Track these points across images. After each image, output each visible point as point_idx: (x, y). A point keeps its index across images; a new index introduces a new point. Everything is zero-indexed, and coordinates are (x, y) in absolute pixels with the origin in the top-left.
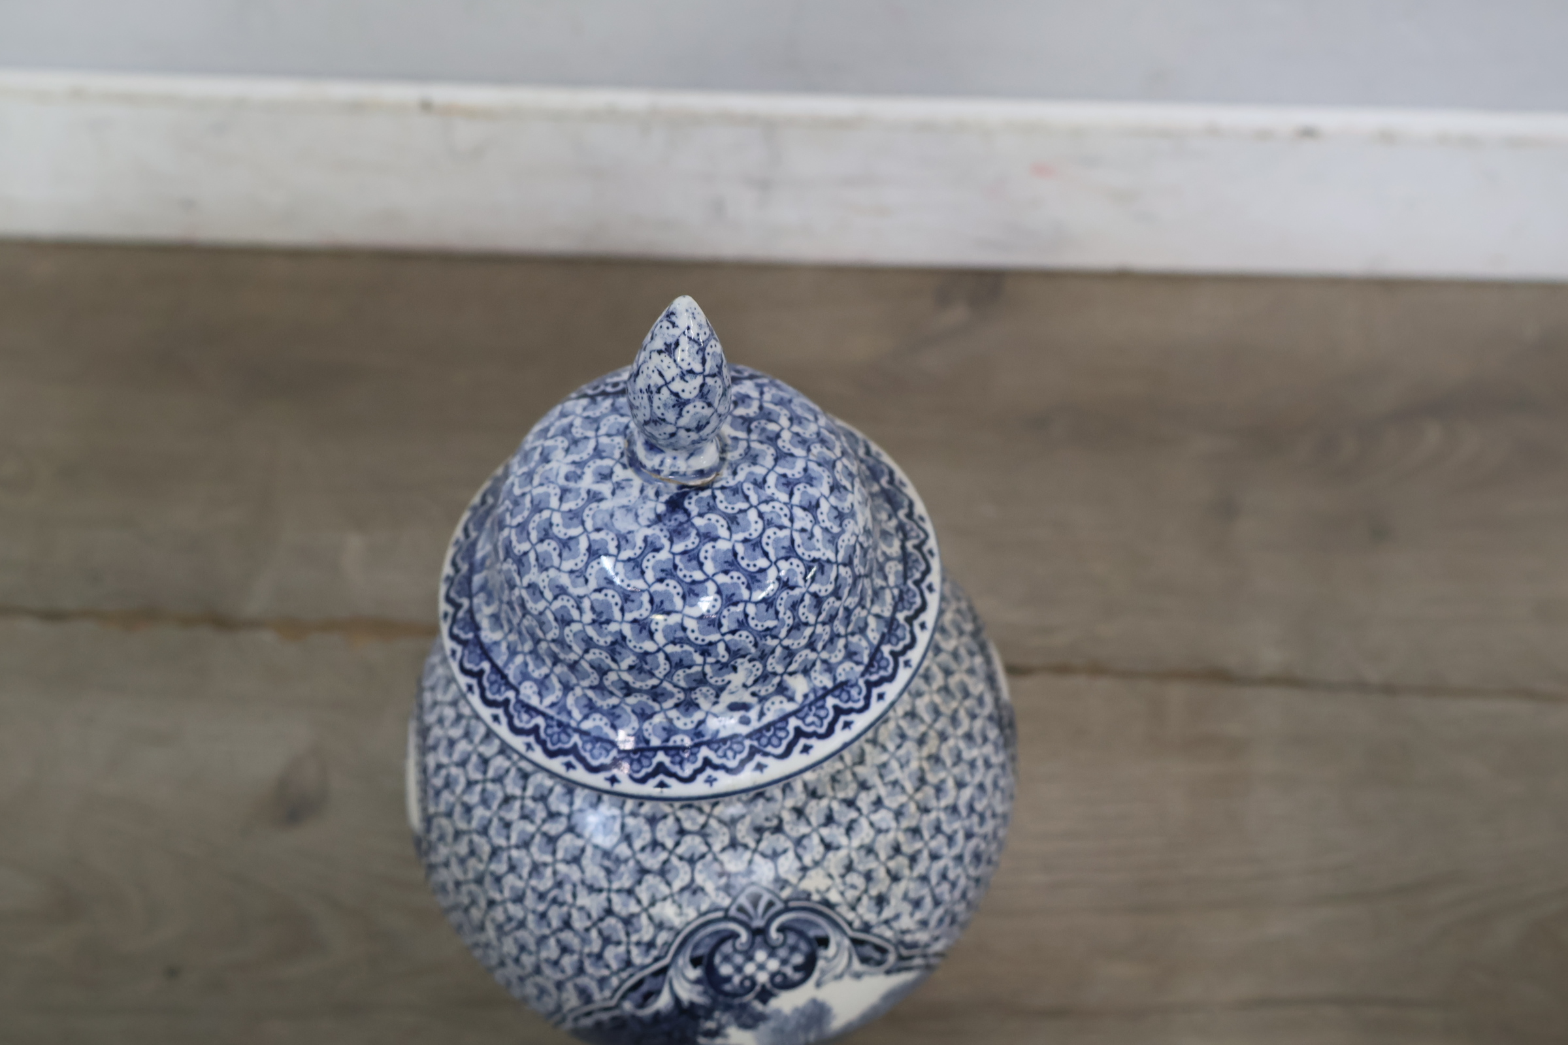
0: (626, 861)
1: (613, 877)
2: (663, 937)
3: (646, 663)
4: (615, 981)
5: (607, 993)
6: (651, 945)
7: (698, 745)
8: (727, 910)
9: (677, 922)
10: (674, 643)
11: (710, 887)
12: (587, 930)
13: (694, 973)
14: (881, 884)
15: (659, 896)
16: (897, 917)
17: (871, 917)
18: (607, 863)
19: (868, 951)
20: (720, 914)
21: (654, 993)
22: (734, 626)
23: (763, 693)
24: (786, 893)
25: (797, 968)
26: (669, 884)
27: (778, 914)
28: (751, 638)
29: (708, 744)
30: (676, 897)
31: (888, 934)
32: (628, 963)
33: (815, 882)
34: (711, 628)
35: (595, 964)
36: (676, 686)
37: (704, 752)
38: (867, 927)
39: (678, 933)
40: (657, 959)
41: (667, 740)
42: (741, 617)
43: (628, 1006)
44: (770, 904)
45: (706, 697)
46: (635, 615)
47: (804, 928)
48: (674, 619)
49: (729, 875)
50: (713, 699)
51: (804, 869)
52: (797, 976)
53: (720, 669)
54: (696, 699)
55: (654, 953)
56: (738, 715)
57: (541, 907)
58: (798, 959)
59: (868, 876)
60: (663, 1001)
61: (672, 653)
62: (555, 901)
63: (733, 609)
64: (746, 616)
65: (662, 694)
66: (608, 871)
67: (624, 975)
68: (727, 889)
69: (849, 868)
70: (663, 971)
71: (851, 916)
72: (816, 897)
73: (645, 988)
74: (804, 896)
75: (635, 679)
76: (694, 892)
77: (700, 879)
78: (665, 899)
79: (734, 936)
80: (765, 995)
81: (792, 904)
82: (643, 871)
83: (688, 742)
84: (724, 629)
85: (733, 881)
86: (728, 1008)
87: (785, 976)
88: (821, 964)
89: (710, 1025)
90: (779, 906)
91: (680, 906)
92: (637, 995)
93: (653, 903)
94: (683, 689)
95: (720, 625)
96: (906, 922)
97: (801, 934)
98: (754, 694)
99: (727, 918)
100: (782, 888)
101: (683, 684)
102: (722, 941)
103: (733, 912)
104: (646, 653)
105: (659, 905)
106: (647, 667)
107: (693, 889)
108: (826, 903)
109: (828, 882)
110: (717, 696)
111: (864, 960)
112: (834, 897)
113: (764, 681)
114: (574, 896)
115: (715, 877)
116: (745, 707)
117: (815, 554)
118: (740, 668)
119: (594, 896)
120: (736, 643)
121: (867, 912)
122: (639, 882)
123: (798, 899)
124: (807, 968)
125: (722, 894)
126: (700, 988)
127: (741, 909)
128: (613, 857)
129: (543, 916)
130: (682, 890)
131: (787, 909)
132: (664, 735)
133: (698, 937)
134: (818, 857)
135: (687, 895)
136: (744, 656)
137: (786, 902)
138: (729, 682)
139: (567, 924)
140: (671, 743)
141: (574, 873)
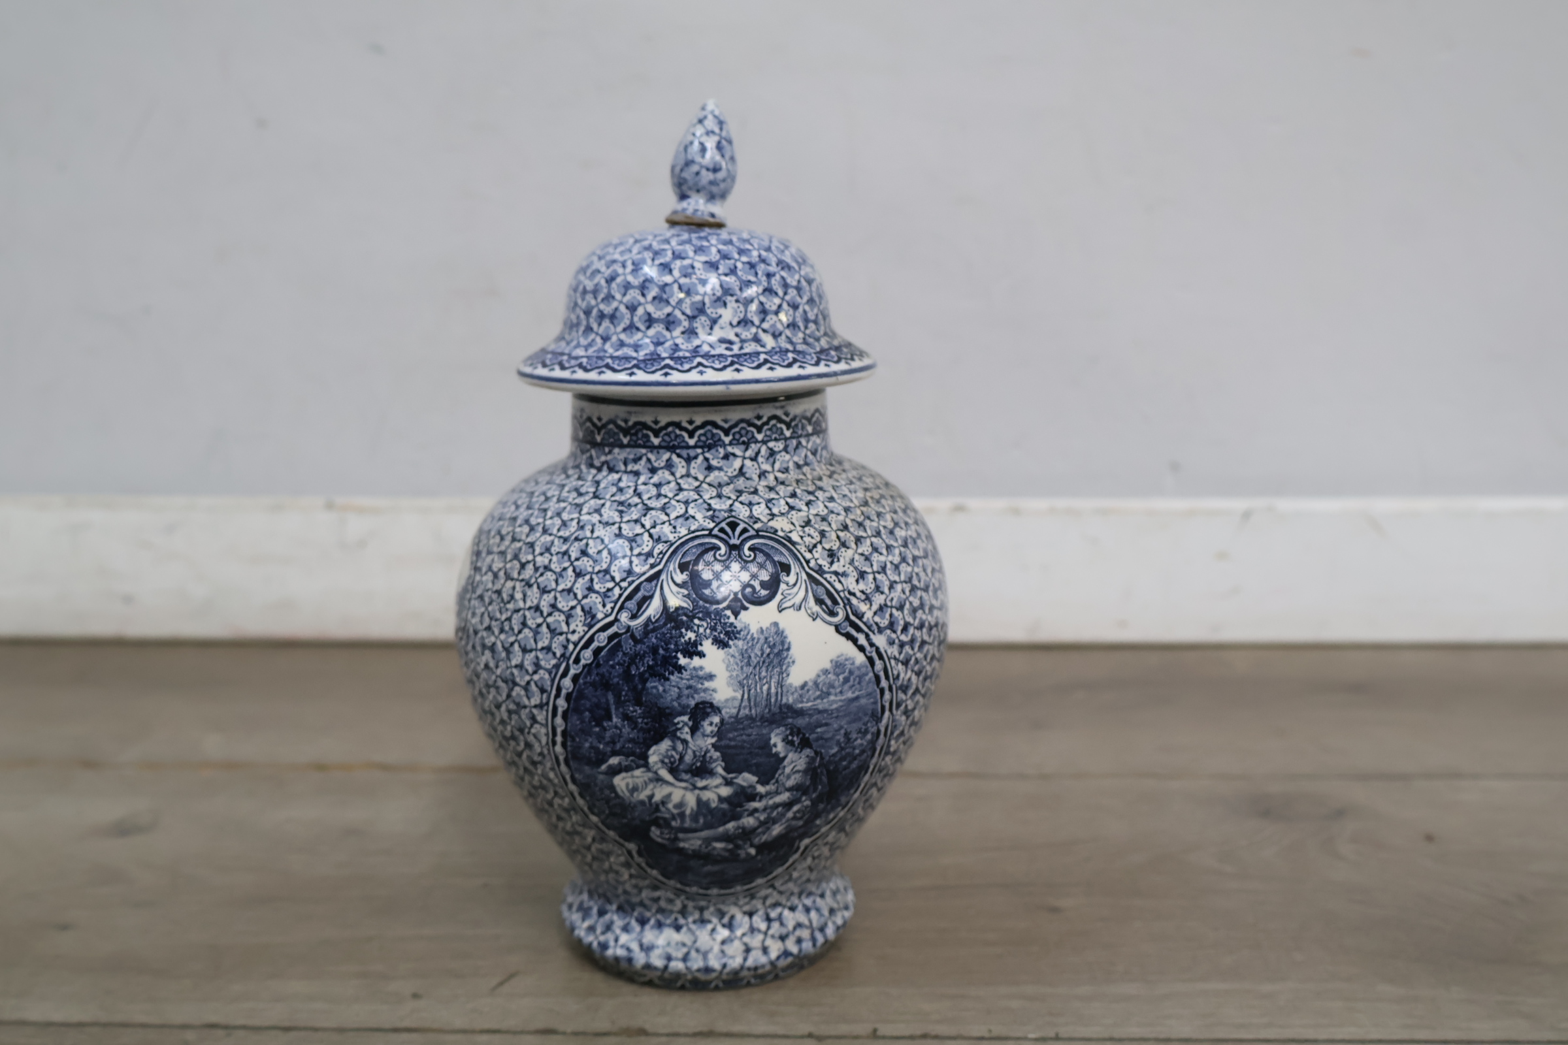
0: (636, 505)
1: (623, 515)
2: (661, 547)
3: (665, 292)
4: (617, 591)
5: (609, 606)
6: (649, 554)
7: (695, 357)
8: (711, 530)
9: (671, 537)
10: (685, 276)
11: (699, 516)
12: (599, 552)
13: (680, 577)
14: (832, 543)
15: (658, 522)
16: (844, 574)
17: (824, 563)
18: (620, 508)
19: (821, 591)
20: (707, 532)
21: (648, 599)
22: (727, 271)
23: (743, 337)
24: (756, 526)
25: (764, 585)
26: (667, 514)
27: (750, 538)
28: (738, 283)
29: (702, 356)
30: (672, 522)
31: (839, 586)
32: (630, 572)
33: (780, 524)
34: (711, 269)
35: (601, 581)
36: (684, 313)
37: (699, 359)
38: (820, 570)
39: (672, 545)
40: (652, 566)
41: (673, 354)
42: (732, 267)
43: (624, 617)
44: (745, 531)
45: (703, 327)
46: (662, 261)
47: (771, 552)
48: (687, 262)
49: (714, 511)
50: (708, 328)
51: (773, 515)
52: (764, 593)
53: (715, 301)
54: (697, 328)
55: (651, 561)
56: (724, 346)
57: (564, 548)
58: (765, 576)
59: (822, 534)
60: (653, 609)
61: (684, 284)
62: (577, 539)
63: (727, 261)
64: (736, 267)
65: (673, 322)
66: (621, 512)
67: (624, 584)
68: (712, 518)
69: (808, 523)
70: (657, 575)
71: (808, 556)
72: (780, 533)
73: (639, 595)
74: (772, 531)
75: (656, 309)
76: (687, 519)
77: (691, 512)
78: (664, 523)
79: (716, 548)
80: (737, 607)
81: (761, 533)
82: (648, 509)
83: (687, 354)
84: (720, 271)
85: (717, 513)
86: (707, 614)
87: (753, 587)
88: (783, 586)
89: (691, 635)
90: (752, 532)
91: (675, 527)
92: (631, 604)
93: (654, 527)
94: (688, 316)
95: (717, 268)
96: (850, 583)
97: (768, 556)
98: (737, 335)
99: (710, 535)
100: (755, 522)
101: (688, 312)
102: (706, 551)
103: (715, 532)
104: (666, 285)
105: (658, 527)
106: (665, 296)
107: (686, 517)
108: (790, 540)
109: (792, 527)
110: (711, 328)
111: (819, 602)
112: (795, 537)
113: (745, 326)
114: (592, 532)
115: (704, 511)
116: (731, 343)
117: (783, 258)
118: (729, 305)
119: (608, 528)
120: (727, 283)
121: (820, 557)
122: (645, 515)
123: (766, 532)
124: (773, 586)
125: (708, 521)
126: (686, 592)
127: (722, 530)
128: (626, 504)
129: (566, 553)
130: (677, 517)
131: (757, 536)
132: (671, 352)
133: (687, 547)
134: (783, 511)
135: (681, 520)
136: (732, 295)
137: (757, 531)
138: (720, 316)
139: (584, 553)
140: (676, 355)
141: (595, 518)
